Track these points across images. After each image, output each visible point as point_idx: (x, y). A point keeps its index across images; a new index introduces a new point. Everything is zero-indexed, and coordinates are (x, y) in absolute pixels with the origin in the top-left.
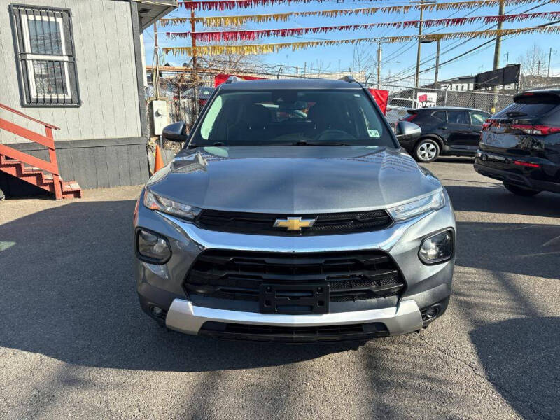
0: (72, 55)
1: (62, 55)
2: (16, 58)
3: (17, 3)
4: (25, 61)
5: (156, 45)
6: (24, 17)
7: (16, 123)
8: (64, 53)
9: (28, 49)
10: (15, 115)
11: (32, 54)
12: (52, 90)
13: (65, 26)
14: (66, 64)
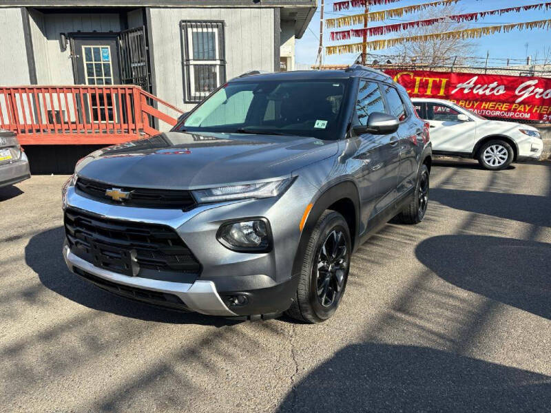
0: (223, 60)
1: (215, 60)
2: (183, 63)
3: (185, 19)
4: (188, 66)
5: (321, 45)
6: (190, 30)
7: (169, 115)
8: (217, 57)
9: (191, 57)
10: (171, 109)
11: (194, 60)
12: (206, 89)
13: (219, 35)
14: (218, 67)
